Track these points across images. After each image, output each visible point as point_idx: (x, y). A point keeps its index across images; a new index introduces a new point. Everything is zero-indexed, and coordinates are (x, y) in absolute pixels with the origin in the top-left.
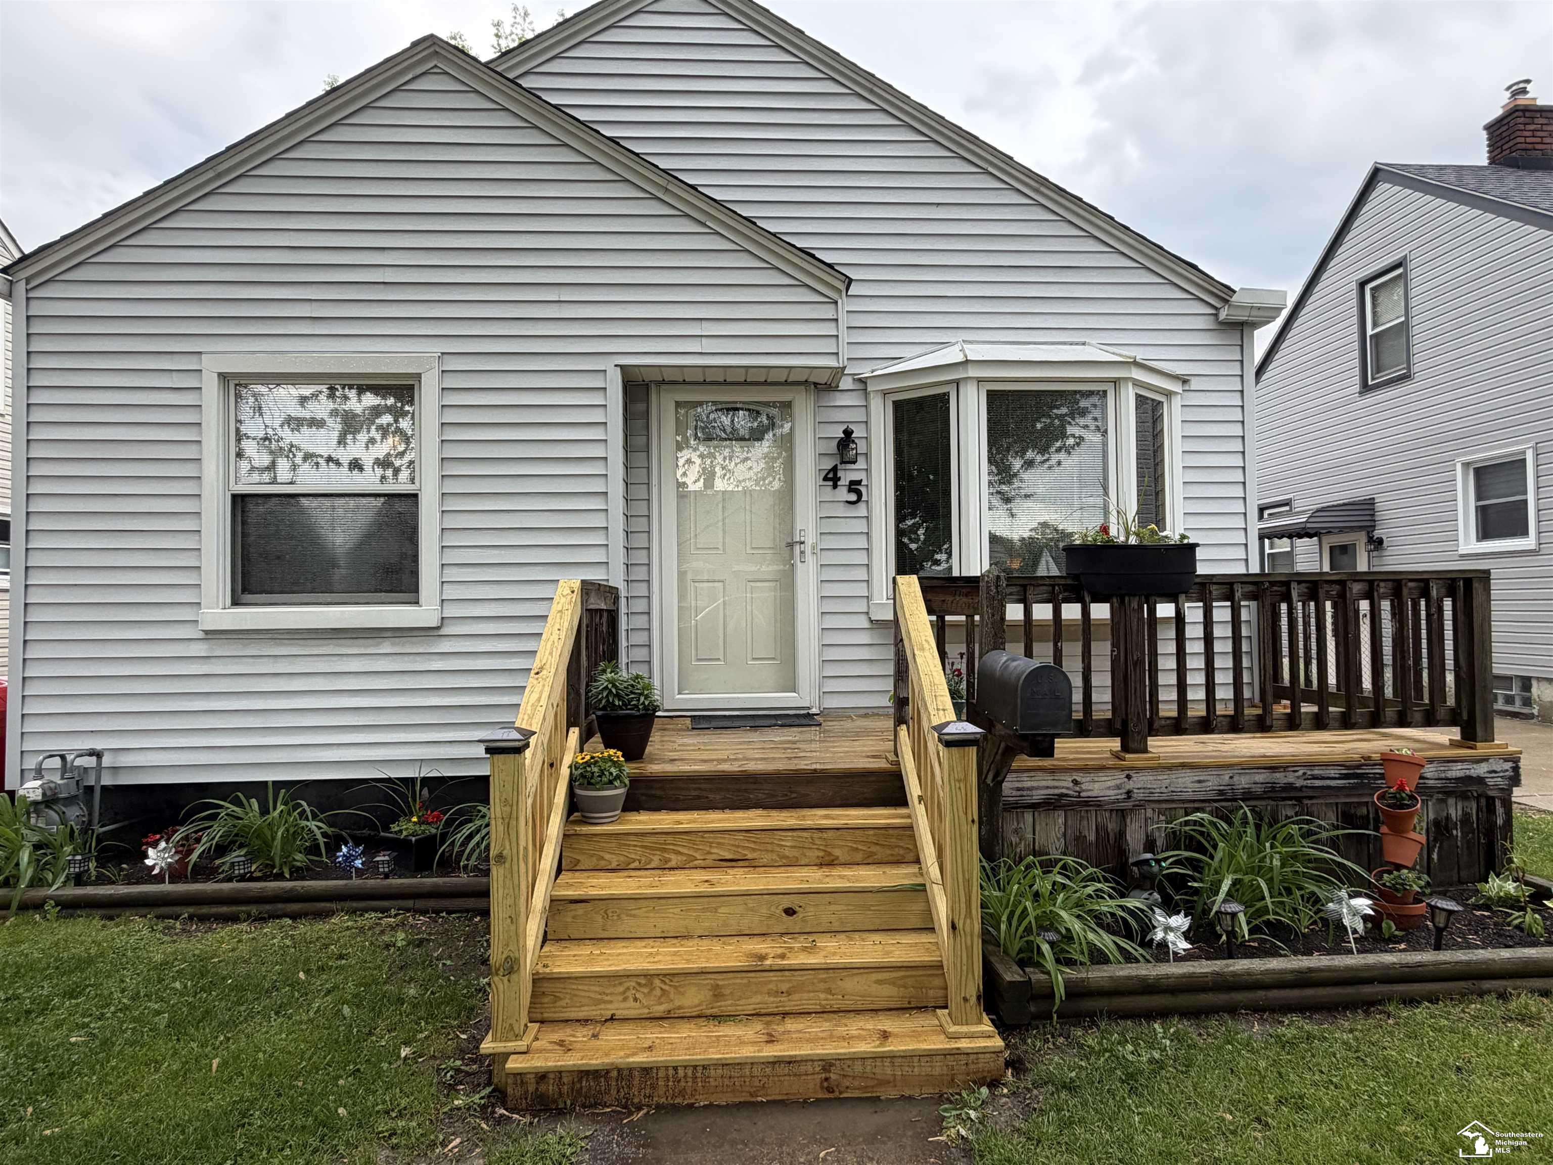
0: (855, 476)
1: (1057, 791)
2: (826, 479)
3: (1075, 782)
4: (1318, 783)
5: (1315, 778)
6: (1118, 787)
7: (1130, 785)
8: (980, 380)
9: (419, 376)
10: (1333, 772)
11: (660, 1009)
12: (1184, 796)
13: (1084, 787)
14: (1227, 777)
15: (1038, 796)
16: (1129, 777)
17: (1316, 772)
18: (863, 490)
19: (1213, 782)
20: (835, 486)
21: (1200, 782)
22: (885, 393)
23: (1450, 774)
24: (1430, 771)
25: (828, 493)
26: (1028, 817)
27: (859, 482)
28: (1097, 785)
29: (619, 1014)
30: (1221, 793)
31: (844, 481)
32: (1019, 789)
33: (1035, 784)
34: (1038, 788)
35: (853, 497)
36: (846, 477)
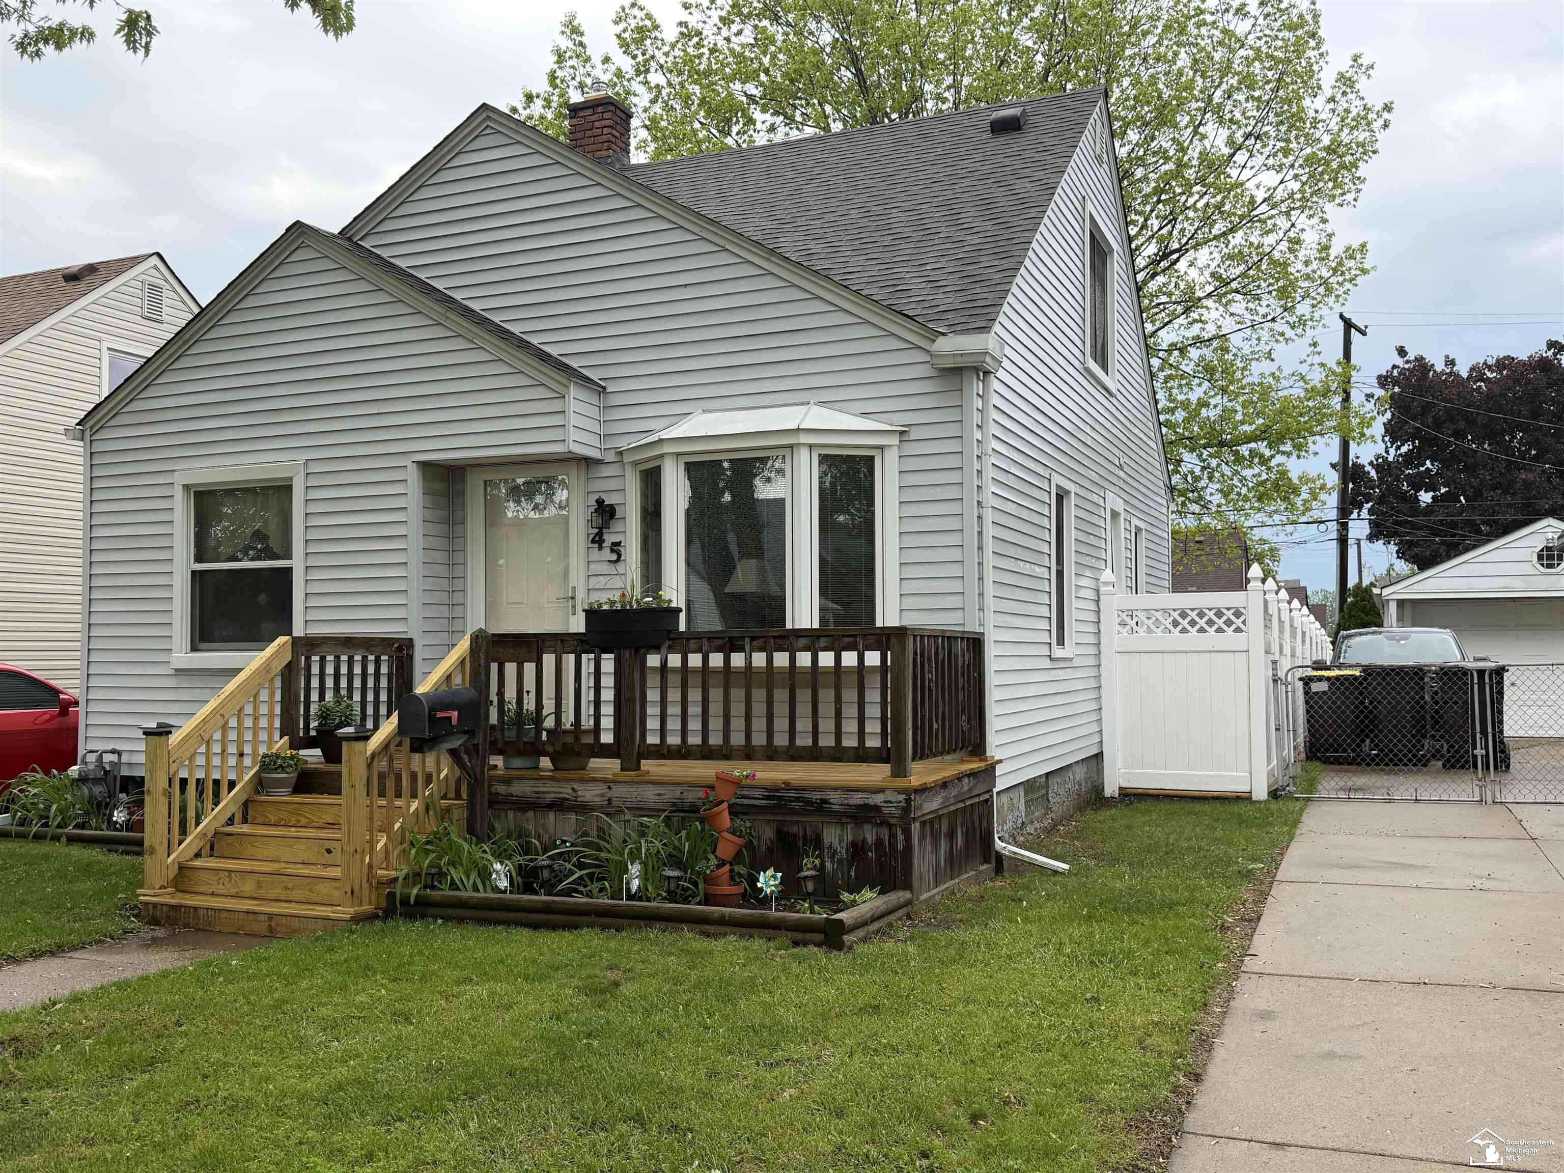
0: (616, 538)
1: (561, 796)
2: (593, 541)
3: (573, 789)
4: (746, 801)
5: (743, 797)
6: (602, 795)
7: (610, 794)
8: (678, 455)
9: (291, 479)
10: (758, 793)
11: (233, 891)
12: (649, 805)
13: (580, 793)
14: (678, 793)
15: (549, 798)
16: (609, 788)
17: (744, 793)
18: (622, 549)
19: (671, 795)
20: (600, 548)
21: (659, 795)
22: (636, 464)
23: (852, 802)
24: (833, 797)
25: (595, 554)
26: (551, 815)
27: (618, 544)
28: (588, 793)
29: (216, 891)
30: (674, 804)
31: (607, 544)
32: (536, 793)
33: (546, 789)
34: (548, 793)
35: (614, 557)
36: (609, 539)
